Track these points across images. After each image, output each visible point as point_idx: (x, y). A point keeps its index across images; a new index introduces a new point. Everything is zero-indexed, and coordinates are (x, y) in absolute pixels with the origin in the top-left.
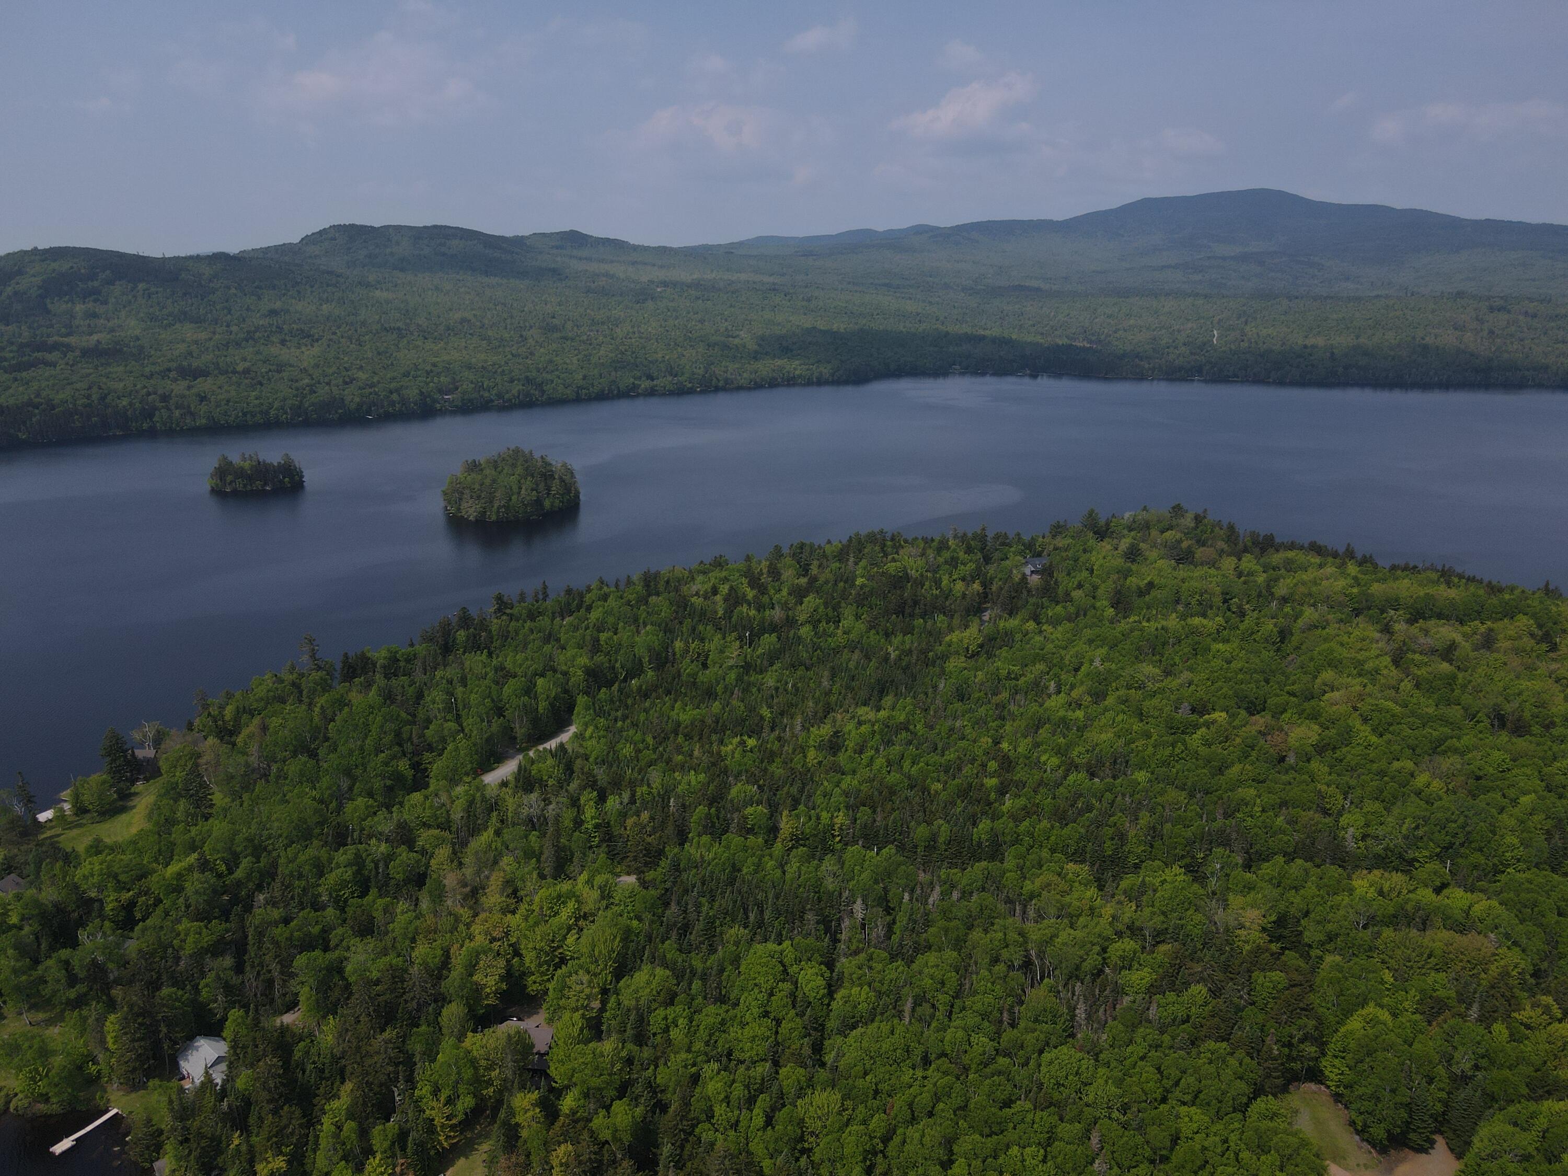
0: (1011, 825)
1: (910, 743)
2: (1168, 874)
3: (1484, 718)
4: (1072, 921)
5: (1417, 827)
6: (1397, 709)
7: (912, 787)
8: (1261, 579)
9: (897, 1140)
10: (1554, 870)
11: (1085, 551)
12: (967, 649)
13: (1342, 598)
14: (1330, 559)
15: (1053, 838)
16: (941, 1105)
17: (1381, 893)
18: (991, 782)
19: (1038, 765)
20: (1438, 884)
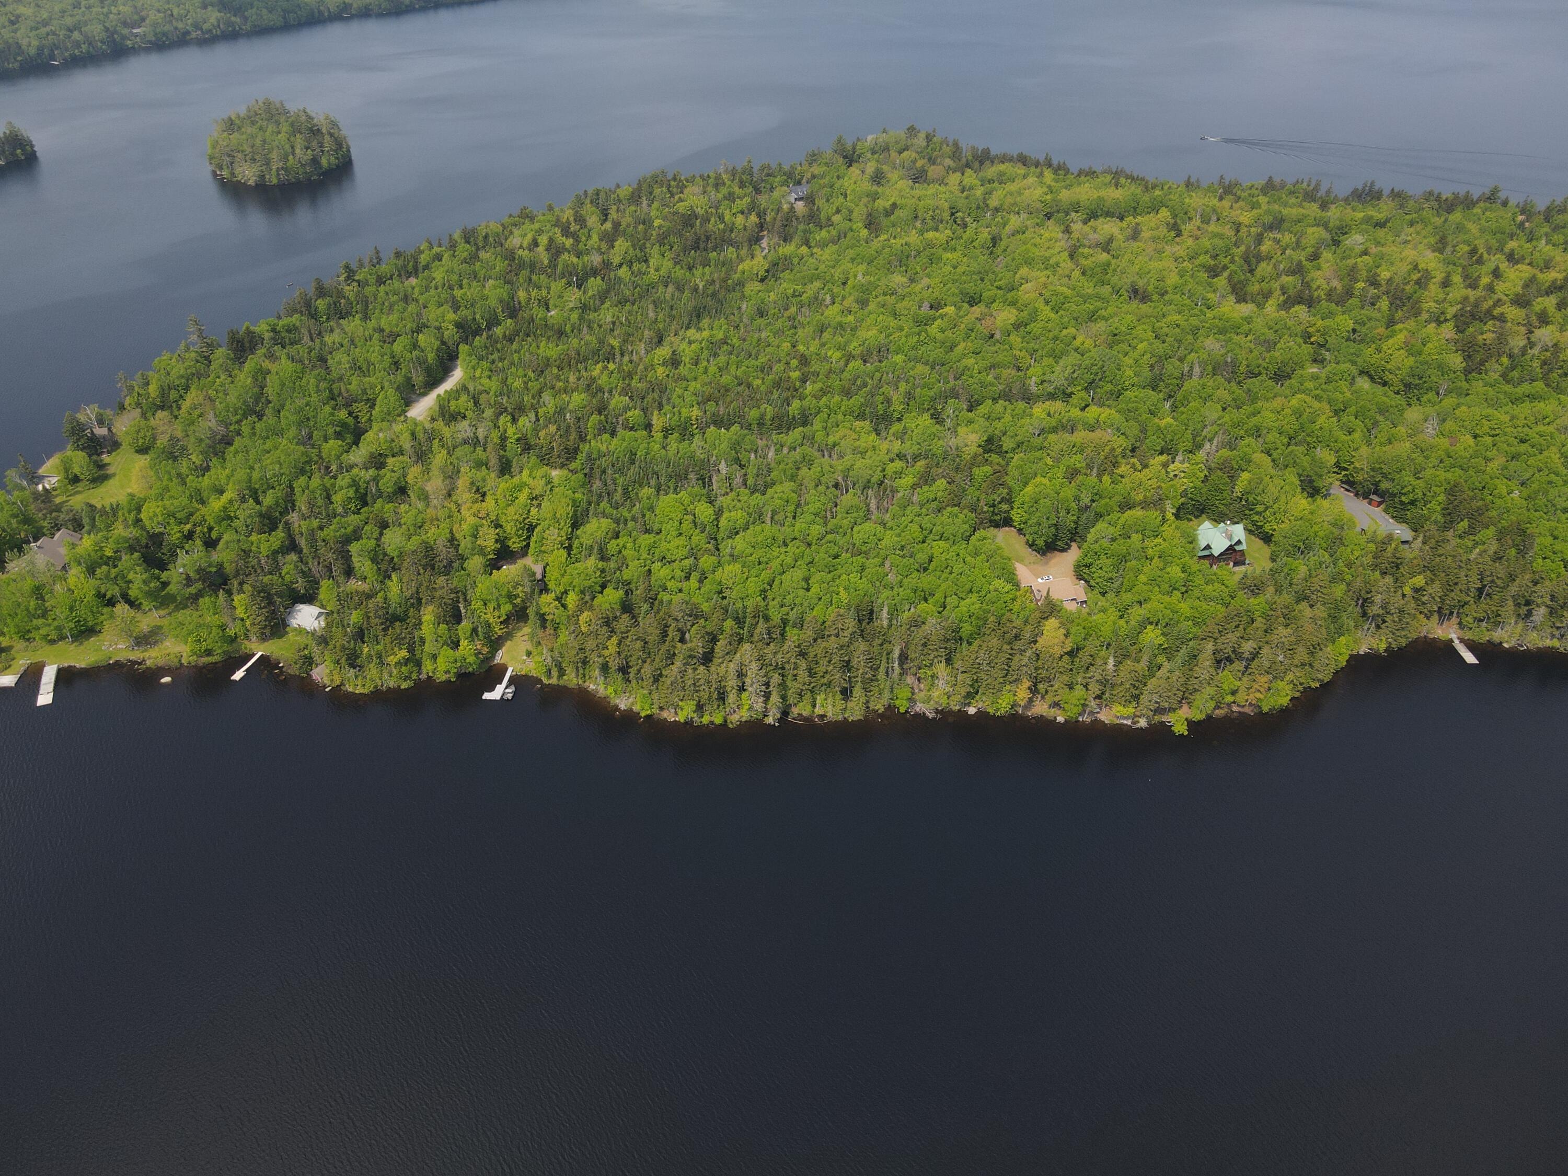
0: (814, 401)
1: (731, 353)
2: (920, 421)
3: (1125, 293)
4: (863, 453)
5: (1074, 372)
6: (1069, 292)
7: (740, 385)
8: (979, 192)
9: (777, 582)
10: (1153, 390)
11: (838, 177)
12: (757, 274)
13: (1039, 205)
14: (1033, 169)
15: (843, 408)
16: (799, 563)
17: (1049, 415)
18: (795, 375)
19: (826, 359)
20: (1083, 405)
